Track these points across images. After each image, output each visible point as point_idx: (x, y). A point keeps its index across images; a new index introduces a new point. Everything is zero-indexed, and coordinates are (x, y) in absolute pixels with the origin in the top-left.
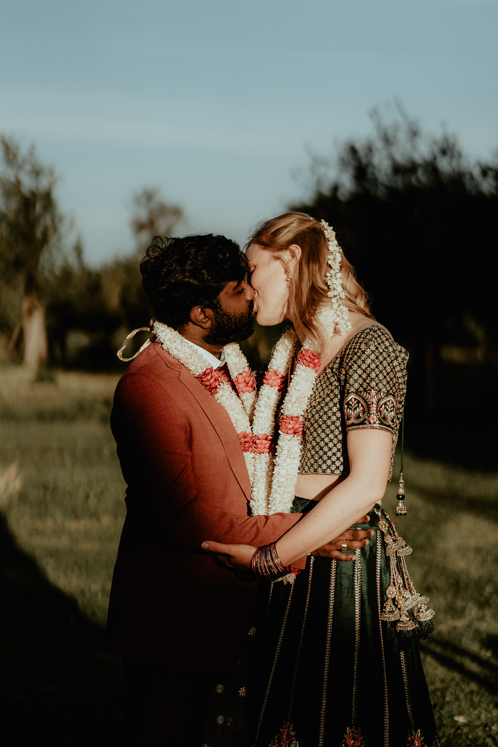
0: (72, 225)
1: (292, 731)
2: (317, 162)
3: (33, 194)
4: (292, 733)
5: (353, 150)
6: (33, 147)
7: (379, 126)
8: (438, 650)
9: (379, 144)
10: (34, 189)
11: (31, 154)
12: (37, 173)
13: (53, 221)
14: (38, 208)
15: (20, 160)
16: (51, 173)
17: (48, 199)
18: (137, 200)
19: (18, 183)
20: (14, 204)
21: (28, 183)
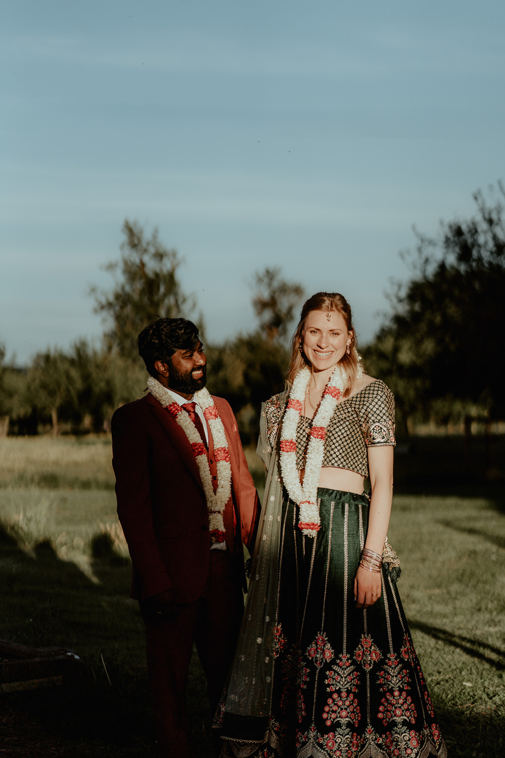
0: (194, 306)
1: (326, 637)
2: (425, 241)
3: (157, 275)
4: (326, 639)
5: (458, 232)
6: (156, 232)
7: (482, 210)
8: (468, 645)
9: (483, 226)
10: (158, 270)
11: (155, 237)
12: (160, 256)
13: (177, 301)
14: (162, 289)
15: (144, 244)
16: (174, 255)
17: (171, 281)
18: (260, 280)
19: (143, 265)
20: (139, 285)
21: (152, 266)
